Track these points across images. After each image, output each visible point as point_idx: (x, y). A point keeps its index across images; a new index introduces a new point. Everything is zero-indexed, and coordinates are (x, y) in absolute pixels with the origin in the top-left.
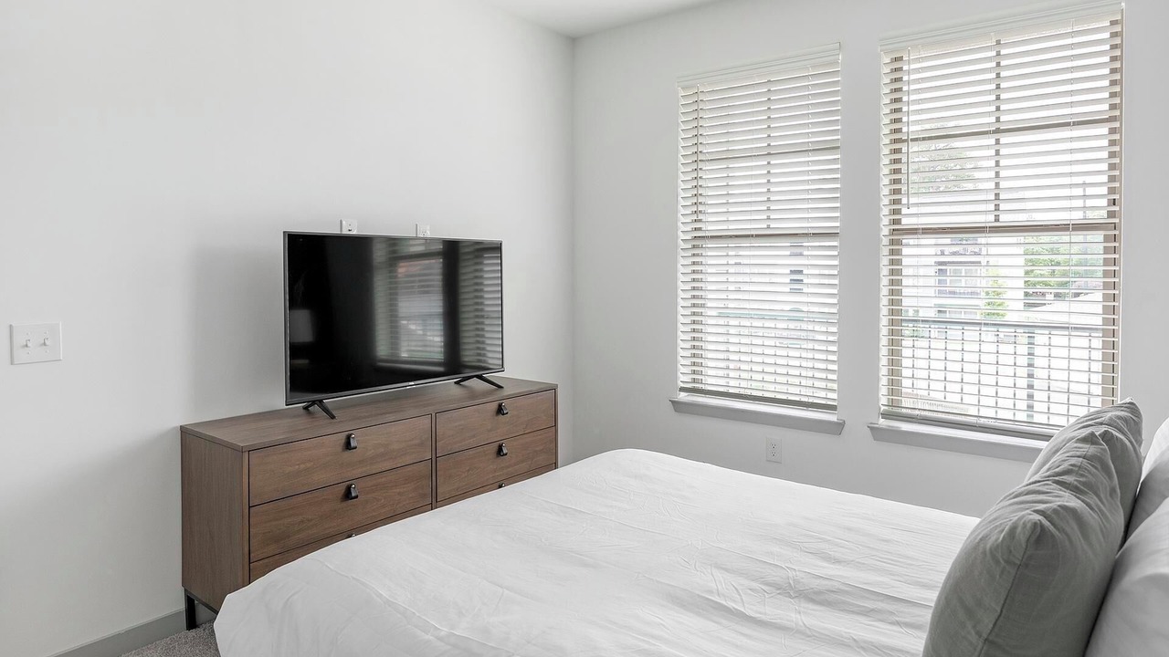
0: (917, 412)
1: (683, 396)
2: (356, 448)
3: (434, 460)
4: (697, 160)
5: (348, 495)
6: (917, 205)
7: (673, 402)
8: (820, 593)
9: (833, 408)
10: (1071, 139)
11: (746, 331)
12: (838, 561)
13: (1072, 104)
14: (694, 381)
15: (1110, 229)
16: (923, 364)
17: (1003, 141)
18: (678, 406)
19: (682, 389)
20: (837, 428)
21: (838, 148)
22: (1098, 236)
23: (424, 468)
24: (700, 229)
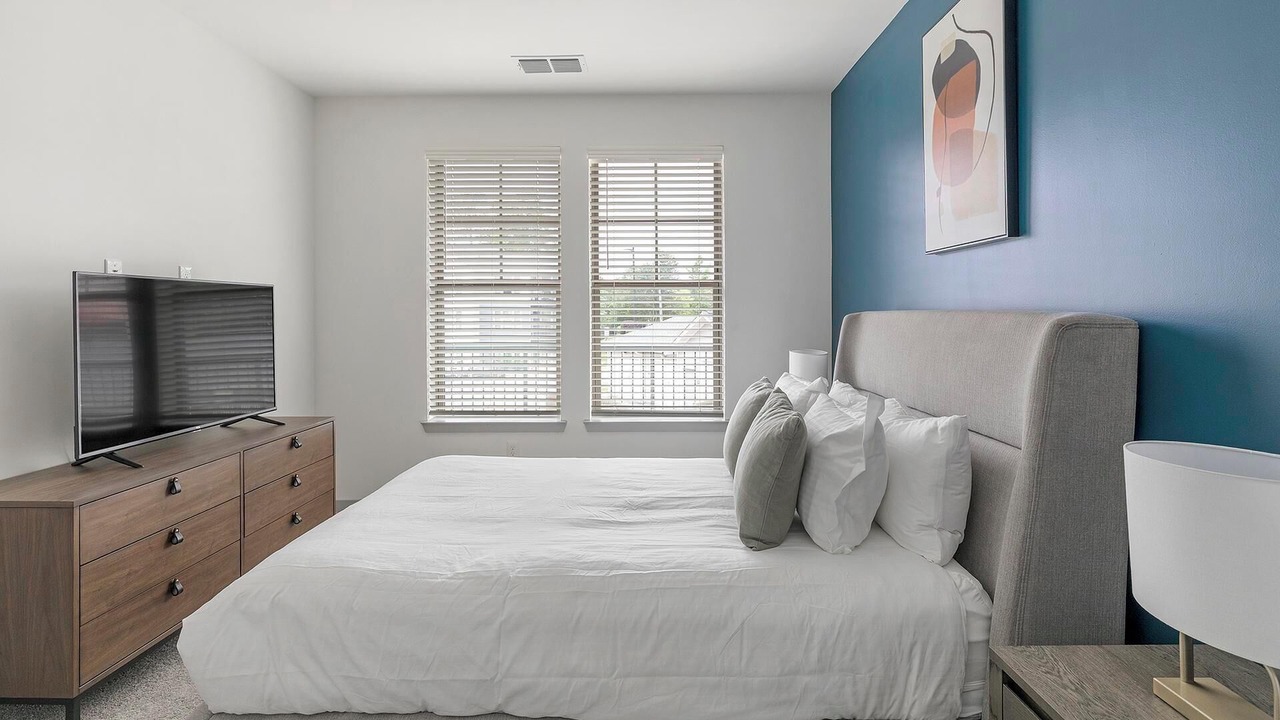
0: (615, 409)
1: (431, 419)
2: (180, 491)
3: (243, 497)
4: (440, 221)
5: (171, 539)
6: (613, 266)
7: (423, 424)
8: (647, 504)
9: (557, 412)
10: (699, 231)
11: (488, 361)
12: (642, 489)
13: (699, 210)
14: (438, 405)
15: (716, 285)
16: (618, 375)
17: (660, 228)
18: (428, 428)
19: (431, 413)
20: (561, 427)
21: (558, 222)
22: (710, 290)
23: (235, 505)
24: (442, 278)
